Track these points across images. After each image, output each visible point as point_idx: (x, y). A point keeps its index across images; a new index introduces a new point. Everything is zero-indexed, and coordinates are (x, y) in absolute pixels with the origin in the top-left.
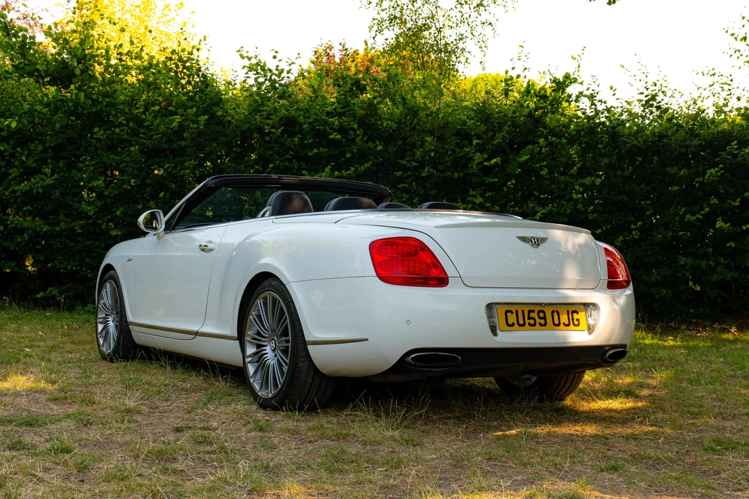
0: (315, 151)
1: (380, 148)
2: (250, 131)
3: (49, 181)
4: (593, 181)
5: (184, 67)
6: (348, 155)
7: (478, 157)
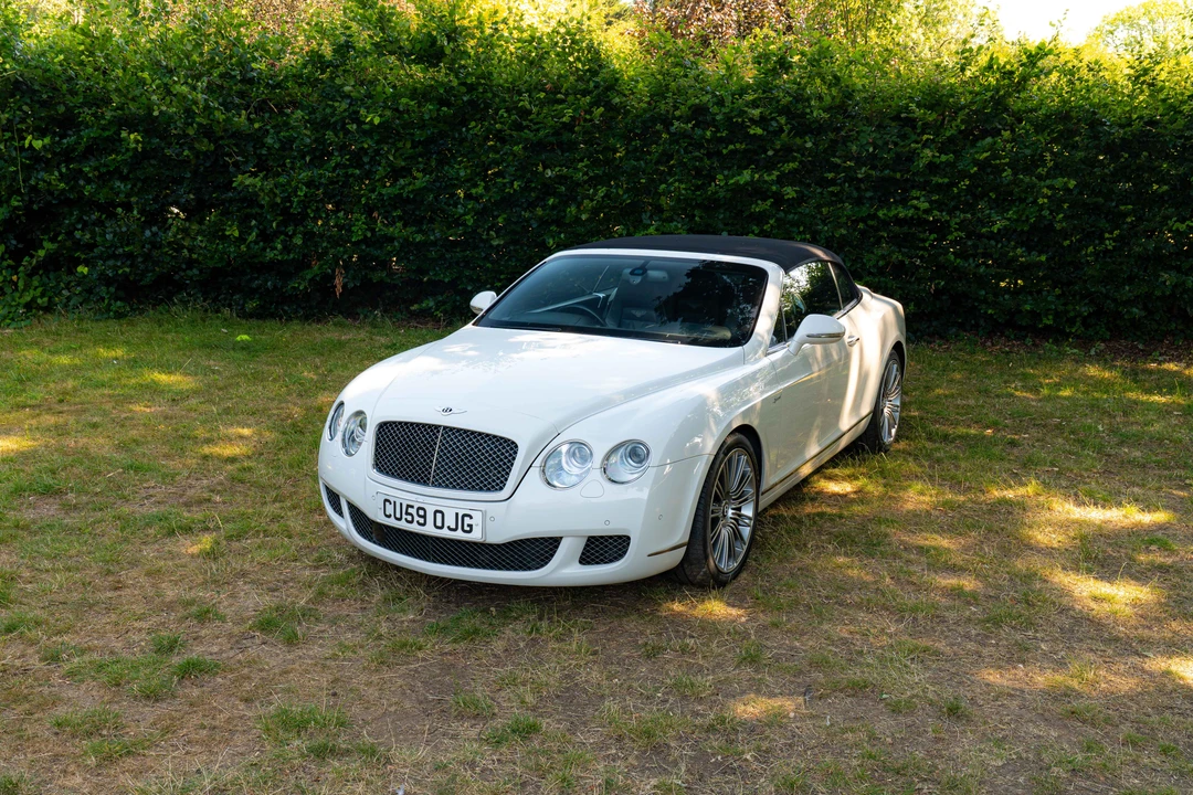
0: (731, 147)
1: (809, 145)
2: (654, 120)
3: (418, 184)
4: (1065, 183)
5: (573, 41)
6: (770, 153)
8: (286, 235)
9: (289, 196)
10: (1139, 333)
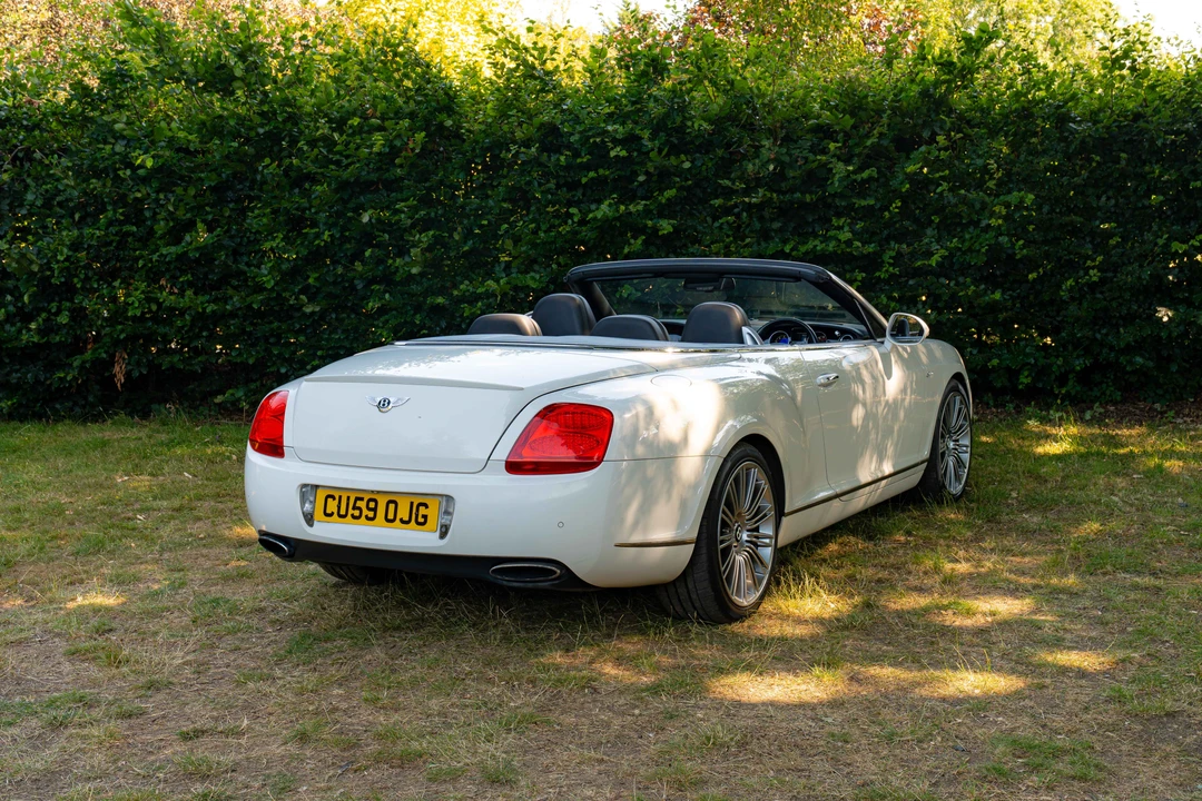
0: (592, 174)
1: (687, 165)
4: (1022, 198)
5: (395, 54)
6: (642, 178)
7: (840, 168)
8: (49, 312)
9: (49, 263)
10: (1160, 392)
